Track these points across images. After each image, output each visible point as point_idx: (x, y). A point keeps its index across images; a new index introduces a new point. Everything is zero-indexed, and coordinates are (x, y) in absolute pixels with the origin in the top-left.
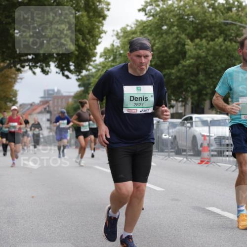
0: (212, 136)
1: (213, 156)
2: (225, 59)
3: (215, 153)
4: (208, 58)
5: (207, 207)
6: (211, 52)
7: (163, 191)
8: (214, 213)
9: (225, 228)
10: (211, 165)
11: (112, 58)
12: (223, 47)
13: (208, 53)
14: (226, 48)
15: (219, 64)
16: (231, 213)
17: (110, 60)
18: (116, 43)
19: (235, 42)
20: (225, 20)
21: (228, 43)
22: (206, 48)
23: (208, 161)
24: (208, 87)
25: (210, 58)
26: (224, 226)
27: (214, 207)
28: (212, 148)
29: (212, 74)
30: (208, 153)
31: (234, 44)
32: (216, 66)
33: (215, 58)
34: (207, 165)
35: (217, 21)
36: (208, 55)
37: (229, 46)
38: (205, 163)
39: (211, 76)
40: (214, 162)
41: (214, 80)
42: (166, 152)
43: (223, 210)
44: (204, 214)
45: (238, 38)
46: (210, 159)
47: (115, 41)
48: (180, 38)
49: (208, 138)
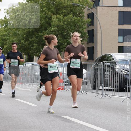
0: (65, 73)
1: (66, 85)
2: (73, 27)
3: (67, 83)
4: (64, 26)
5: (62, 116)
6: (66, 23)
7: (36, 106)
8: (66, 119)
9: (73, 128)
10: (65, 90)
11: (5, 25)
12: (73, 20)
13: (64, 24)
14: (74, 20)
15: (70, 30)
16: (76, 119)
17: (4, 27)
18: (7, 16)
19: (79, 17)
20: (73, 3)
21: (75, 18)
22: (63, 20)
23: (63, 88)
24: (63, 43)
25: (65, 26)
26: (72, 127)
27: (66, 115)
28: (65, 80)
29: (65, 36)
30: (63, 83)
31: (79, 18)
32: (68, 31)
33: (68, 27)
34: (62, 90)
35: (69, 4)
36: (64, 25)
37: (76, 19)
38: (61, 90)
39: (65, 37)
40: (67, 89)
41: (67, 40)
42: (38, 83)
43: (72, 117)
44: (61, 120)
45: (80, 14)
46: (64, 87)
47: (6, 16)
48: (48, 14)
49: (63, 74)
